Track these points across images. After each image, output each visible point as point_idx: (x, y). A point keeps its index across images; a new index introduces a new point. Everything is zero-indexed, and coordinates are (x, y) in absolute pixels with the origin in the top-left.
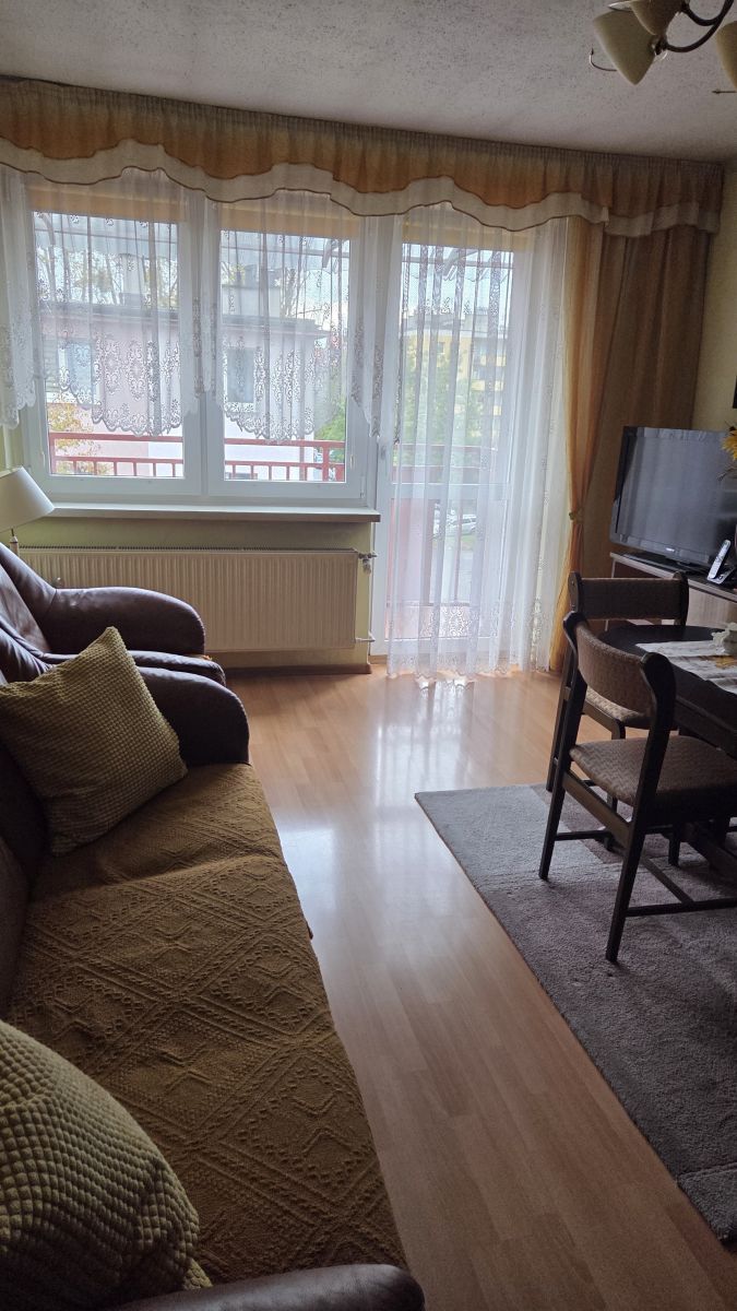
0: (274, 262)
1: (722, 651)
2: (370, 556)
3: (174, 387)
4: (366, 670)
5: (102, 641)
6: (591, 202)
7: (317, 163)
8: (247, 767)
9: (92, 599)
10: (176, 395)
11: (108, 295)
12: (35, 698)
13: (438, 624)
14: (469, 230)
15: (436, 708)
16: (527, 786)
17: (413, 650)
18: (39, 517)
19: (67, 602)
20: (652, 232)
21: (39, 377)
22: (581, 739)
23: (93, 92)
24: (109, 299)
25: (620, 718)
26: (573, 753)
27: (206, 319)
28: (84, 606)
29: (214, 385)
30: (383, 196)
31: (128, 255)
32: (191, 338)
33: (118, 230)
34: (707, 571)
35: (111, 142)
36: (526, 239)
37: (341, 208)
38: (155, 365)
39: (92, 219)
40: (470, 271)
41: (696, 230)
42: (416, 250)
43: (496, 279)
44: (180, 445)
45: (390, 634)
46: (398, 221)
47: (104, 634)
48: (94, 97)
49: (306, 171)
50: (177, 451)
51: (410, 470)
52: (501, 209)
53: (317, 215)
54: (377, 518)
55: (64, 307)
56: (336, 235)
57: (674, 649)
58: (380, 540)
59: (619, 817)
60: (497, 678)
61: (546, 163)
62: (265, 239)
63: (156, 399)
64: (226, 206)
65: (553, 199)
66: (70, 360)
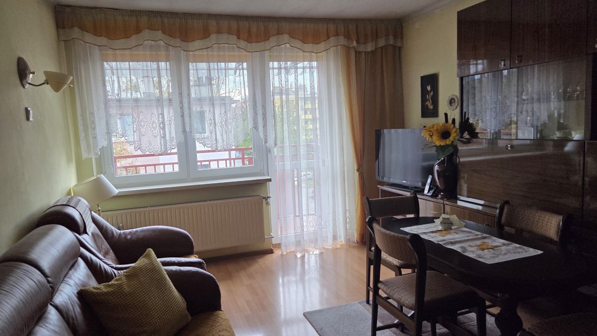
0: (214, 74)
1: (440, 228)
2: (268, 197)
3: (172, 131)
4: (271, 252)
5: (145, 257)
6: (348, 39)
7: (229, 32)
8: (221, 312)
9: (138, 234)
10: (174, 135)
11: (138, 94)
12: (112, 291)
13: (303, 226)
14: (298, 54)
15: (306, 266)
16: (357, 302)
17: (293, 240)
18: (111, 196)
19: (126, 237)
20: (375, 49)
21: (108, 133)
22: (382, 278)
23: (129, 11)
24: (139, 96)
25: (398, 265)
26: (379, 285)
27: (185, 101)
28: (134, 237)
29: (191, 129)
30: (260, 44)
31: (148, 76)
32: (179, 109)
33: (143, 66)
34: (424, 190)
35: (138, 31)
36: (322, 56)
37: (241, 49)
38: (163, 123)
39: (131, 63)
40: (300, 71)
41: (394, 47)
42: (276, 64)
43: (312, 74)
44: (176, 156)
45: (281, 233)
46: (267, 53)
47: (146, 253)
48: (129, 14)
49: (225, 36)
50: (175, 158)
51: (283, 157)
52: (311, 45)
53: (231, 54)
54: (270, 180)
55: (119, 101)
56: (240, 60)
57: (418, 229)
58: (272, 190)
59: (404, 314)
60: (334, 248)
61: (327, 26)
62: (209, 65)
63: (164, 137)
64: (191, 53)
65: (332, 39)
66: (123, 124)
